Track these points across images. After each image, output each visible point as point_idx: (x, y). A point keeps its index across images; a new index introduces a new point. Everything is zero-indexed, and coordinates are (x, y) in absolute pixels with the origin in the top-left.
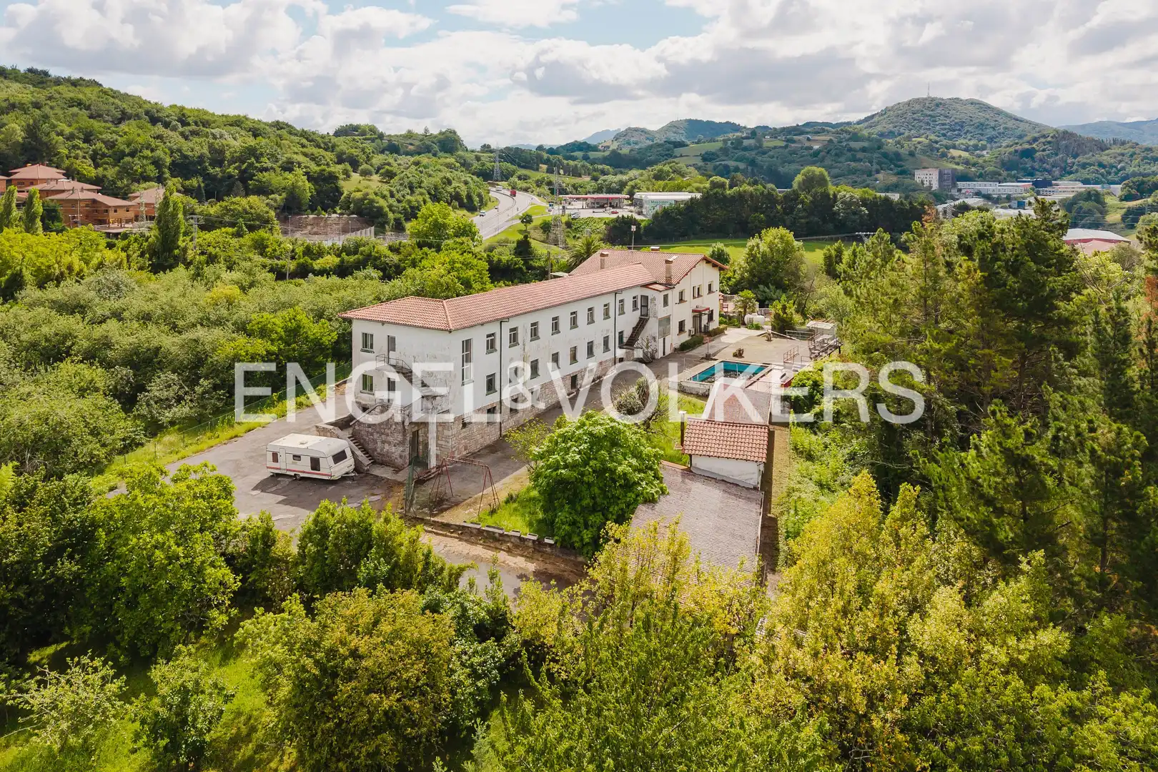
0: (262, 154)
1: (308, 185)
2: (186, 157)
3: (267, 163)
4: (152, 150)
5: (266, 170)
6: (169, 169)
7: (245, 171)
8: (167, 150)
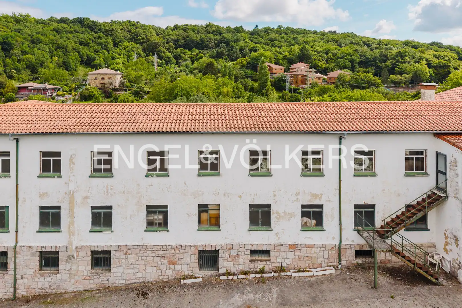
0: (406, 56)
1: (428, 70)
2: (368, 58)
3: (407, 59)
4: (351, 56)
5: (405, 62)
6: (358, 64)
7: (395, 64)
8: (358, 56)
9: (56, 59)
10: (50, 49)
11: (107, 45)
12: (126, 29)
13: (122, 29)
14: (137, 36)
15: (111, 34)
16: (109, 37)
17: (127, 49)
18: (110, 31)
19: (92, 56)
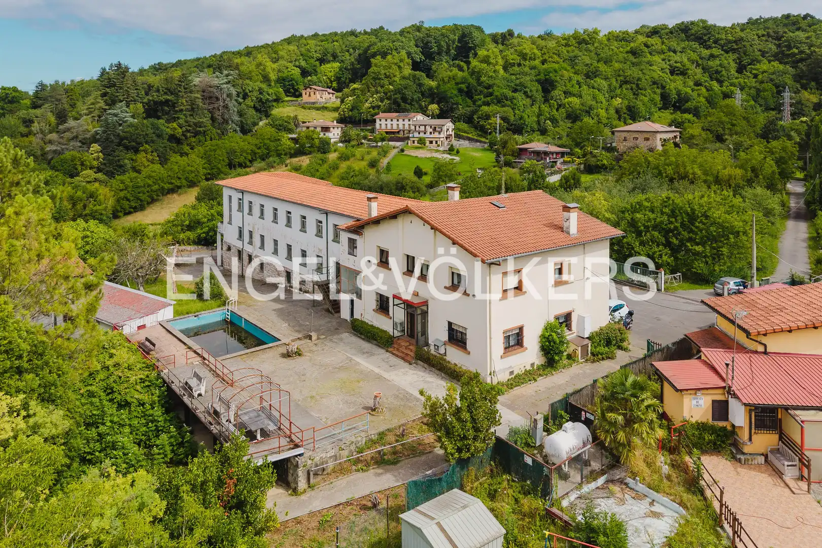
9: (617, 102)
10: (610, 86)
11: (721, 71)
12: (772, 34)
13: (763, 36)
14: (789, 47)
15: (736, 47)
16: (730, 54)
17: (760, 77)
18: (735, 42)
19: (686, 93)
